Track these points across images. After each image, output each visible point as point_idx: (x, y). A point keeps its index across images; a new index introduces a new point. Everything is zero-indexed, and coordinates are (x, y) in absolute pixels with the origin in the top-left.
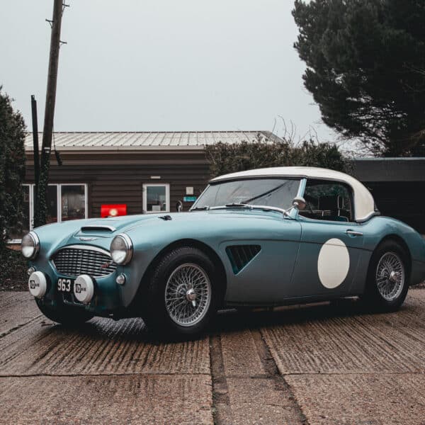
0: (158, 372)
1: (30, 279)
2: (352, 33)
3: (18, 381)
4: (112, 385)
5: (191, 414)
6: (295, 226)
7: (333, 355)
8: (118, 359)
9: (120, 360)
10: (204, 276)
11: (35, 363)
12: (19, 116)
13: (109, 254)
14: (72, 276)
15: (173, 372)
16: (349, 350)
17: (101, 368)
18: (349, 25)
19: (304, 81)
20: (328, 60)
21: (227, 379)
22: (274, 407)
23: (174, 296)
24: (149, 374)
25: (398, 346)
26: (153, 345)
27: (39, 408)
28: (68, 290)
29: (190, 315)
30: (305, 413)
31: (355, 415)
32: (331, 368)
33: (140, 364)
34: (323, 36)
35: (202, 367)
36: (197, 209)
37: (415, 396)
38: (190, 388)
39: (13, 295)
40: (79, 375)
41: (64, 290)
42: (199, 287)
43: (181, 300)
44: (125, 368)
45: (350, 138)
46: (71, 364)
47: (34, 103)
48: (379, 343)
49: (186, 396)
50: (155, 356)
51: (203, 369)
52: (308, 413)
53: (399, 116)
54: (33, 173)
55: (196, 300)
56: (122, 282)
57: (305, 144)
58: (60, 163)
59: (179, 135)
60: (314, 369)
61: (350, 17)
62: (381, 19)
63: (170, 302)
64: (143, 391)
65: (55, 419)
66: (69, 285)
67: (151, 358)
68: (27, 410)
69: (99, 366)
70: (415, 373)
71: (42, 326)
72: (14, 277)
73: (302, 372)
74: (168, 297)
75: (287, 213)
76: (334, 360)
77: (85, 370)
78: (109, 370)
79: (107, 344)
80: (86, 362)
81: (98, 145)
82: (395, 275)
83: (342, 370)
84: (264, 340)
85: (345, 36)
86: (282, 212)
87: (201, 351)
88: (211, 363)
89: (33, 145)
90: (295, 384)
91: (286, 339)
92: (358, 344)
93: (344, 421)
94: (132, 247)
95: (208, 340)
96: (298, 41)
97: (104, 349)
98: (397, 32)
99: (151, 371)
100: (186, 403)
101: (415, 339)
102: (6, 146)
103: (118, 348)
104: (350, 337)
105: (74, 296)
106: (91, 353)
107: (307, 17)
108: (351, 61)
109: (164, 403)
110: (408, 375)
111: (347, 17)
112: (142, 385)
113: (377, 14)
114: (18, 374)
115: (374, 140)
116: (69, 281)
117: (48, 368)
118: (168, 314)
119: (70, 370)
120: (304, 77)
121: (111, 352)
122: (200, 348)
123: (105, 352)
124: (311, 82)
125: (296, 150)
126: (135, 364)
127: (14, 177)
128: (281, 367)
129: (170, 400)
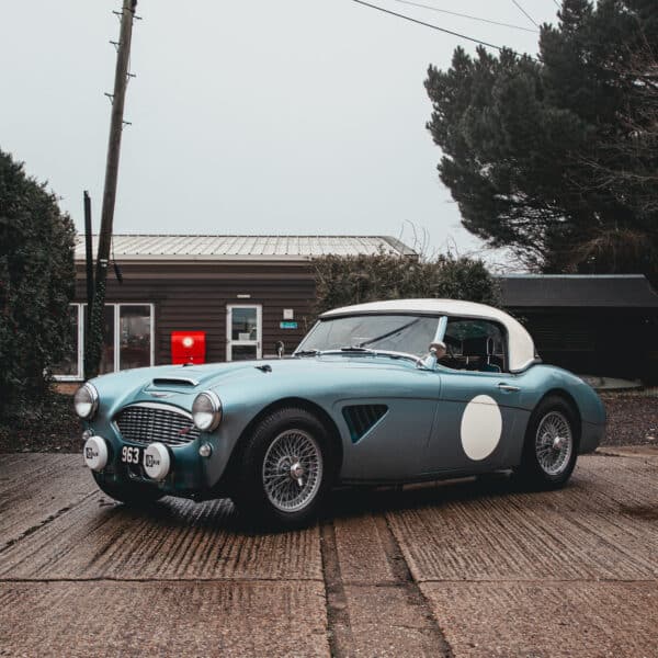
0: (254, 576)
1: (87, 445)
2: (503, 112)
3: (73, 588)
4: (196, 595)
5: (300, 639)
6: (432, 379)
7: (481, 552)
8: (201, 557)
9: (205, 558)
10: (314, 445)
11: (94, 561)
12: (67, 219)
13: (190, 416)
14: (142, 444)
15: (274, 577)
16: (501, 546)
17: (180, 570)
18: (498, 101)
19: (439, 172)
20: (470, 145)
21: (345, 588)
22: (407, 630)
23: (274, 473)
24: (244, 580)
25: (565, 541)
26: (246, 537)
27: (101, 628)
28: (136, 462)
29: (295, 496)
30: (448, 639)
31: (513, 642)
32: (481, 572)
33: (231, 564)
34: (465, 115)
35: (311, 570)
36: (303, 354)
37: (589, 615)
38: (298, 601)
39: (60, 459)
40: (152, 580)
41: (130, 461)
42: (307, 460)
43: (284, 478)
44: (212, 570)
45: (498, 247)
46: (142, 562)
47: (87, 201)
48: (540, 535)
49: (293, 612)
50: (250, 553)
51: (313, 573)
52: (452, 639)
53: (562, 219)
54: (85, 289)
55: (303, 477)
56: (207, 454)
57: (442, 259)
58: (119, 276)
59: (275, 240)
60: (457, 574)
61: (500, 91)
62: (540, 94)
63: (268, 480)
64: (236, 604)
65: (124, 645)
66: (137, 456)
67: (244, 556)
68: (86, 631)
69: (177, 567)
70: (588, 581)
71: (101, 505)
72: (60, 432)
73: (442, 578)
74: (267, 474)
75: (422, 362)
76: (483, 561)
77: (160, 573)
78: (191, 574)
79: (187, 535)
80: (159, 561)
81: (169, 253)
82: (561, 441)
83: (494, 575)
84: (390, 530)
85: (493, 116)
86: (415, 360)
87: (310, 545)
88: (324, 564)
89: (85, 252)
90: (433, 597)
91: (419, 528)
92: (513, 536)
93: (500, 652)
94: (221, 409)
95: (317, 530)
96: (432, 120)
97: (183, 541)
98: (560, 112)
99: (245, 575)
100: (294, 623)
101: (587, 531)
102: (51, 259)
103: (201, 541)
104: (503, 526)
105: (144, 469)
106: (166, 547)
107: (444, 89)
108: (501, 148)
109: (264, 623)
110: (579, 583)
111: (497, 91)
112: (235, 597)
113: (534, 88)
114: (72, 576)
115: (529, 250)
116: (137, 450)
117: (111, 569)
118: (267, 496)
119: (139, 573)
120: (439, 168)
121: (192, 547)
122: (308, 541)
123: (185, 545)
124: (448, 174)
125: (429, 266)
126: (224, 564)
127: (60, 299)
128: (415, 570)
129: (272, 618)
